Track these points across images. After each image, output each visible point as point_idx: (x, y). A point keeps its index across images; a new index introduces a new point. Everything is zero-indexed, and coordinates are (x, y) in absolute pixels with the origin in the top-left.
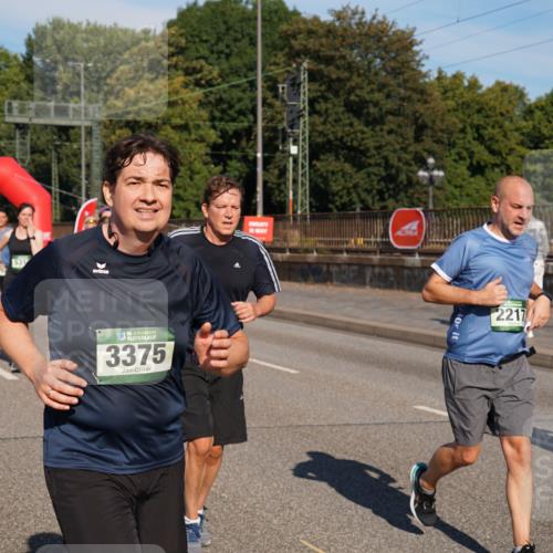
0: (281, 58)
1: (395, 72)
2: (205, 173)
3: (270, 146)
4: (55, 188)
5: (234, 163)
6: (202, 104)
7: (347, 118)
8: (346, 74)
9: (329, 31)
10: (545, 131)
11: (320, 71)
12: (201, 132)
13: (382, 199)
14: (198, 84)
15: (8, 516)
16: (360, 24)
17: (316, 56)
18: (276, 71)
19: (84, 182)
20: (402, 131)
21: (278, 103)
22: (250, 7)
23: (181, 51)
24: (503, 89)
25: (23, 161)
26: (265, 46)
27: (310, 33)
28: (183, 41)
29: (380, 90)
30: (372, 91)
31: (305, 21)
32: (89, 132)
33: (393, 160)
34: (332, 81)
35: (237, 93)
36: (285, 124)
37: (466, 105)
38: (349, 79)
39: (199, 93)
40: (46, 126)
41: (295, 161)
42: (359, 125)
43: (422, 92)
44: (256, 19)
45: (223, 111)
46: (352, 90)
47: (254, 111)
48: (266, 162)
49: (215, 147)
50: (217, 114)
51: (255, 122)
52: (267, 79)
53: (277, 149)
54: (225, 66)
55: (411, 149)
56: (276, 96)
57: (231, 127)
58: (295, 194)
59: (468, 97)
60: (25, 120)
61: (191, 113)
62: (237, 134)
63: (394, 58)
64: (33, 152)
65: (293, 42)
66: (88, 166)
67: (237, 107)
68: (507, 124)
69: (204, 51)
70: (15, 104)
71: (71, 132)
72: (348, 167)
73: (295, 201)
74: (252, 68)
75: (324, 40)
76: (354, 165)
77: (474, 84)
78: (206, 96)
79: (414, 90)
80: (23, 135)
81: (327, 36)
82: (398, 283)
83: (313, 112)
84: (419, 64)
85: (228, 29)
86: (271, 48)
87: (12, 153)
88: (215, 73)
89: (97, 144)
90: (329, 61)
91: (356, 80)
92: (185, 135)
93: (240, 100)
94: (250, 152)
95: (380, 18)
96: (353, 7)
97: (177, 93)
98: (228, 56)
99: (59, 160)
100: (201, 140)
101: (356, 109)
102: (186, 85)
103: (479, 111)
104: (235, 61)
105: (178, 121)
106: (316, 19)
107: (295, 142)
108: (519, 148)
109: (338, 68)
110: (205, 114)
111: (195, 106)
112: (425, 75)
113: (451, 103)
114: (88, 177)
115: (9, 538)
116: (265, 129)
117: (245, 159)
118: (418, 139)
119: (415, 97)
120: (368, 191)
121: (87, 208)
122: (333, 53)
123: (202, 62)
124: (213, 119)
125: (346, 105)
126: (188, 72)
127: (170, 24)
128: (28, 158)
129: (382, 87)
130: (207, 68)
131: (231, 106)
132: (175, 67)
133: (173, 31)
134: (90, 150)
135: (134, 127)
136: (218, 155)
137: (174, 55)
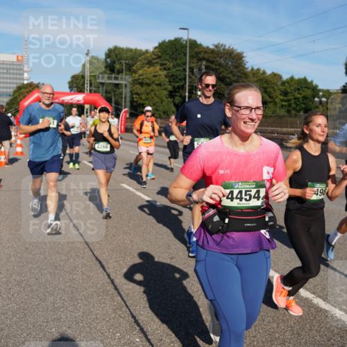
0: (195, 60)
1: (236, 67)
2: (167, 101)
3: (191, 92)
4: (113, 105)
5: (177, 98)
6: (166, 76)
8: (218, 67)
9: (212, 51)
10: (289, 90)
11: (209, 66)
12: (166, 86)
14: (165, 69)
16: (224, 49)
17: (208, 61)
18: (193, 65)
19: (123, 104)
21: (194, 77)
22: (184, 42)
23: (159, 57)
24: (274, 75)
25: (102, 96)
26: (190, 56)
27: (205, 52)
28: (160, 54)
30: (227, 74)
31: (204, 48)
32: (126, 86)
35: (179, 73)
37: (261, 80)
38: (219, 69)
39: (165, 72)
40: (110, 84)
42: (223, 86)
43: (246, 75)
44: (186, 47)
45: (174, 79)
46: (220, 73)
47: (185, 79)
48: (189, 97)
49: (170, 92)
50: (172, 80)
51: (185, 83)
52: (190, 68)
53: (193, 93)
54: (175, 63)
56: (193, 74)
57: (176, 85)
59: (261, 77)
60: (103, 81)
61: (162, 79)
62: (179, 87)
63: (236, 62)
64: (106, 93)
65: (199, 55)
66: (125, 98)
67: (179, 77)
68: (276, 87)
69: (168, 58)
70: (101, 76)
71: (120, 86)
74: (185, 64)
75: (210, 55)
77: (264, 73)
78: (168, 73)
79: (243, 74)
80: (103, 87)
81: (212, 53)
84: (245, 64)
85: (177, 50)
86: (192, 57)
87: (99, 93)
88: (171, 65)
89: (128, 90)
90: (212, 62)
91: (222, 69)
92: (160, 88)
93: (180, 75)
94: (183, 94)
95: (231, 47)
96: (221, 43)
97: (157, 72)
98: (176, 60)
99: (115, 95)
100: (165, 89)
102: (160, 70)
103: (266, 82)
104: (178, 61)
105: (157, 82)
106: (208, 47)
108: (280, 96)
109: (216, 65)
110: (167, 80)
111: (164, 77)
112: (247, 69)
113: (256, 79)
114: (125, 102)
116: (189, 86)
117: (181, 96)
119: (243, 76)
121: (125, 112)
122: (213, 59)
123: (167, 61)
124: (170, 82)
126: (161, 65)
127: (156, 48)
128: (104, 95)
129: (231, 72)
130: (168, 63)
131: (177, 77)
132: (157, 63)
133: (156, 50)
134: (126, 92)
135: (142, 84)
136: (172, 94)
137: (156, 59)
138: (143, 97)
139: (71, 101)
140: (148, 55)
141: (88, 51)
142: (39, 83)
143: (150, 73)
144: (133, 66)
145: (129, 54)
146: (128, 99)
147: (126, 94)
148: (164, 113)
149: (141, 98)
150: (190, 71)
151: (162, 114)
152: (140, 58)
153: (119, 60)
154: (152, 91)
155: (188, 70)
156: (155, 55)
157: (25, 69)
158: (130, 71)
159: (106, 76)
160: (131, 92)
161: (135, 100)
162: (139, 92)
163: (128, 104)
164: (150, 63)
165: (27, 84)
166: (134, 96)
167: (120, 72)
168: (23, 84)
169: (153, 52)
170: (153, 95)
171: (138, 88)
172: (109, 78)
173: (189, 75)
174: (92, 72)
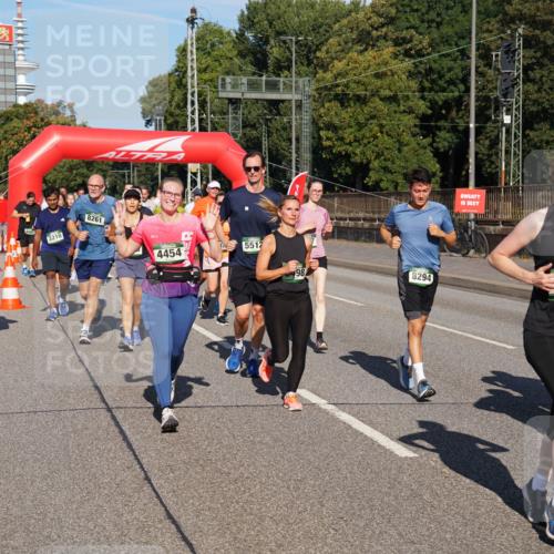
0: (494, 24)
2: (414, 144)
3: (482, 117)
5: (443, 134)
6: (411, 75)
11: (535, 37)
12: (410, 103)
14: (407, 54)
15: (236, 481)
17: (532, 22)
18: (489, 38)
19: (294, 155)
21: (491, 72)
23: (391, 21)
25: (235, 135)
26: (478, 12)
28: (393, 11)
32: (299, 105)
34: (548, 46)
35: (447, 63)
36: (497, 93)
39: (408, 64)
40: (257, 100)
41: (508, 132)
45: (433, 82)
47: (465, 80)
48: (478, 131)
49: (424, 118)
50: (427, 84)
51: (468, 90)
52: (480, 47)
53: (489, 118)
54: (435, 35)
56: (489, 65)
57: (441, 97)
58: (508, 164)
60: (238, 95)
61: (400, 84)
62: (447, 105)
64: (244, 127)
65: (508, 8)
67: (448, 76)
69: (415, 21)
70: (228, 79)
73: (507, 173)
74: (465, 35)
78: (416, 66)
80: (236, 110)
83: (527, 80)
86: (484, 14)
87: (225, 128)
88: (425, 43)
89: (307, 118)
90: (545, 26)
92: (393, 107)
93: (450, 70)
94: (462, 125)
97: (386, 64)
98: (439, 25)
99: (269, 134)
100: (410, 111)
102: (396, 56)
104: (446, 30)
105: (387, 93)
107: (509, 111)
110: (414, 84)
111: (403, 76)
114: (298, 149)
115: (237, 502)
116: (476, 101)
117: (454, 129)
122: (549, 17)
123: (413, 32)
124: (422, 89)
126: (397, 43)
128: (240, 132)
130: (417, 37)
131: (441, 76)
132: (385, 37)
134: (300, 123)
135: (342, 100)
136: (427, 126)
137: (383, 25)
138: (348, 134)
139: (150, 155)
140: (361, 15)
141: (194, 11)
142: (60, 104)
143: (365, 69)
144: (318, 48)
145: (307, 15)
146: (306, 143)
147: (299, 129)
148: (406, 177)
149: (342, 139)
150: (480, 57)
151: (400, 180)
152: (336, 27)
153: (279, 34)
154: (373, 117)
155: (473, 54)
156: (380, 16)
157: (18, 64)
158: (309, 63)
159: (244, 80)
160: (314, 122)
161: (326, 143)
162: (336, 121)
163: (307, 156)
164: (365, 40)
165: (26, 105)
166: (322, 133)
167: (282, 67)
168: (16, 105)
169: (373, 6)
170: (377, 128)
171: (333, 112)
172: (253, 86)
173: (477, 68)
174: (205, 70)
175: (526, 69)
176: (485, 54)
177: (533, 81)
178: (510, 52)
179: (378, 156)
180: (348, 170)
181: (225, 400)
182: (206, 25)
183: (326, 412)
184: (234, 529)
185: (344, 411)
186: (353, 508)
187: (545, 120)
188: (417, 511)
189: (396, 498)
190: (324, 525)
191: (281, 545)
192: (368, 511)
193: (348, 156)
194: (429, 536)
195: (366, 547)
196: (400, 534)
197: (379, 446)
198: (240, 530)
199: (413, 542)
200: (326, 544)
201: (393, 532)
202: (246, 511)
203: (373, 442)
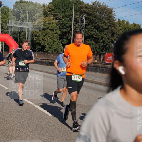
0: (78, 13)
1: (107, 19)
2: (57, 42)
5: (64, 40)
6: (57, 24)
7: (94, 30)
9: (91, 7)
11: (88, 18)
12: (57, 31)
13: (102, 51)
14: (56, 19)
15: (6, 121)
16: (99, 6)
17: (87, 14)
18: (77, 17)
20: (108, 34)
21: (77, 25)
23: (53, 10)
24: (135, 25)
26: (75, 10)
27: (86, 7)
28: (53, 8)
29: (103, 23)
30: (101, 23)
31: (85, 4)
33: (106, 42)
34: (91, 20)
35: (66, 22)
36: (79, 30)
37: (125, 28)
38: (95, 20)
39: (57, 21)
42: (97, 32)
43: (114, 24)
44: (73, 3)
45: (63, 26)
46: (96, 23)
47: (71, 27)
49: (60, 35)
50: (61, 27)
51: (71, 29)
54: (64, 15)
55: (110, 39)
56: (76, 23)
57: (64, 30)
59: (126, 26)
61: (54, 26)
62: (66, 32)
63: (107, 15)
65: (82, 10)
67: (66, 25)
69: (59, 11)
72: (94, 43)
74: (71, 15)
75: (89, 9)
76: (95, 42)
77: (127, 23)
79: (112, 24)
81: (91, 9)
82: (106, 72)
83: (86, 28)
84: (114, 17)
85: (65, 5)
88: (61, 16)
89: (30, 33)
90: (91, 15)
91: (97, 20)
92: (52, 32)
93: (67, 24)
94: (69, 37)
95: (104, 5)
96: (97, 1)
97: (51, 21)
98: (65, 12)
100: (57, 33)
101: (97, 28)
104: (66, 14)
105: (51, 28)
106: (88, 4)
109: (93, 17)
110: (58, 27)
112: (115, 20)
113: (121, 28)
115: (6, 126)
116: (73, 32)
117: (67, 39)
118: (112, 36)
120: (99, 49)
122: (92, 13)
123: (58, 13)
125: (94, 27)
126: (54, 16)
127: (50, 3)
128: (12, 35)
129: (104, 23)
130: (59, 15)
131: (65, 25)
132: (51, 14)
133: (51, 5)
134: (28, 34)
136: (61, 37)
137: (51, 11)
138: (41, 38)
140: (45, 8)
143: (46, 22)
146: (30, 39)
148: (55, 50)
149: (39, 39)
150: (74, 21)
151: (53, 51)
154: (47, 34)
155: (73, 20)
156: (50, 8)
160: (32, 34)
161: (35, 40)
162: (38, 35)
164: (46, 14)
166: (34, 37)
169: (48, 6)
170: (48, 37)
173: (74, 24)
174: (3, 18)
175: (86, 25)
176: (76, 20)
177: (87, 28)
178: (82, 20)
179: (48, 44)
180: (40, 47)
181: (4, 101)
182: (4, 7)
183: (32, 105)
184: (5, 133)
185: (36, 105)
186: (37, 128)
187: (89, 38)
188: (54, 129)
189: (49, 126)
190: (29, 132)
191: (18, 137)
192: (41, 129)
193: (40, 43)
194: (56, 135)
195: (40, 137)
196: (49, 134)
197: (45, 113)
198: (7, 133)
199: (52, 136)
200: (30, 136)
201: (47, 134)
202: (9, 128)
203: (43, 113)
